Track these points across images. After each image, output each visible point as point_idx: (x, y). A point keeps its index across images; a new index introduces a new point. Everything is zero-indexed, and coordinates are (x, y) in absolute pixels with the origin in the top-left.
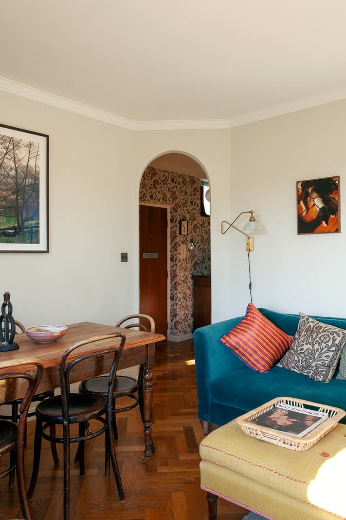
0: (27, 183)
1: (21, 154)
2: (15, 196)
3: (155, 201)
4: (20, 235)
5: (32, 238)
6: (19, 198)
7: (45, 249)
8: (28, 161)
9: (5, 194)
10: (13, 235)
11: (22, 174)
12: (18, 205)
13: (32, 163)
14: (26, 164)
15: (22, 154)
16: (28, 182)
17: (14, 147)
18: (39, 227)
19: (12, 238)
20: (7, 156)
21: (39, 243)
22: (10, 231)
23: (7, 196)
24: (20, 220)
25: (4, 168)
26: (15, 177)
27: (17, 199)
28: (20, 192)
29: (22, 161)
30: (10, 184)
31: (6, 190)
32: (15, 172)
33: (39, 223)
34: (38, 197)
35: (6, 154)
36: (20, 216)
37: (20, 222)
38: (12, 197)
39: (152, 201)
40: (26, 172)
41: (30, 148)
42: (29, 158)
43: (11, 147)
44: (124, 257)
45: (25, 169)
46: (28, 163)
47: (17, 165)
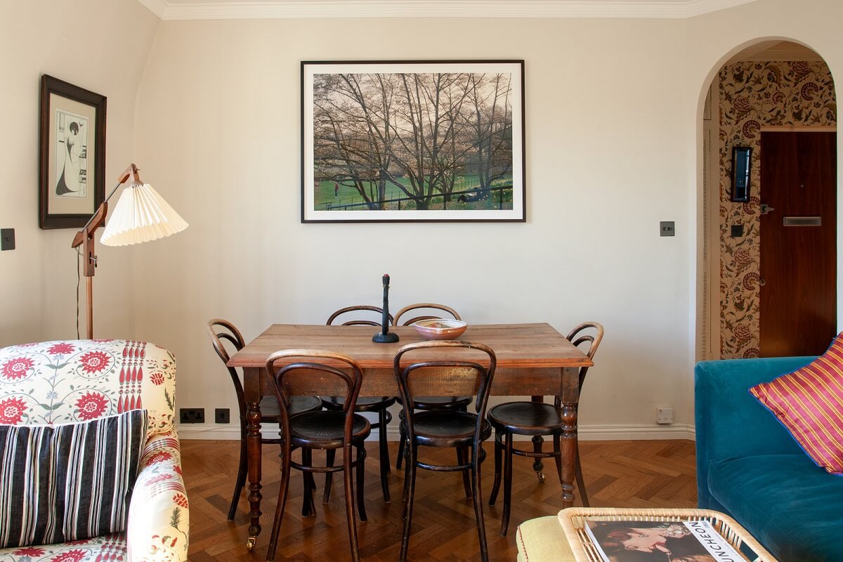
0: (494, 130)
1: (484, 92)
2: (478, 149)
3: (806, 123)
4: (485, 199)
5: (501, 202)
6: (483, 150)
7: (521, 217)
8: (495, 100)
9: (464, 147)
10: (475, 199)
11: (487, 119)
12: (481, 159)
13: (501, 103)
14: (492, 105)
15: (486, 93)
16: (496, 128)
17: (475, 85)
18: (512, 187)
19: (474, 203)
20: (466, 99)
21: (512, 209)
22: (471, 195)
23: (467, 150)
24: (484, 180)
25: (461, 115)
26: (478, 124)
27: (480, 152)
28: (484, 143)
29: (486, 102)
30: (470, 133)
31: (465, 142)
32: (477, 118)
33: (512, 182)
34: (510, 147)
35: (464, 97)
36: (484, 174)
37: (485, 182)
38: (474, 150)
39: (797, 123)
40: (493, 116)
41: (498, 82)
42: (496, 96)
43: (471, 86)
44: (668, 229)
45: (491, 112)
46: (495, 102)
47: (479, 108)
